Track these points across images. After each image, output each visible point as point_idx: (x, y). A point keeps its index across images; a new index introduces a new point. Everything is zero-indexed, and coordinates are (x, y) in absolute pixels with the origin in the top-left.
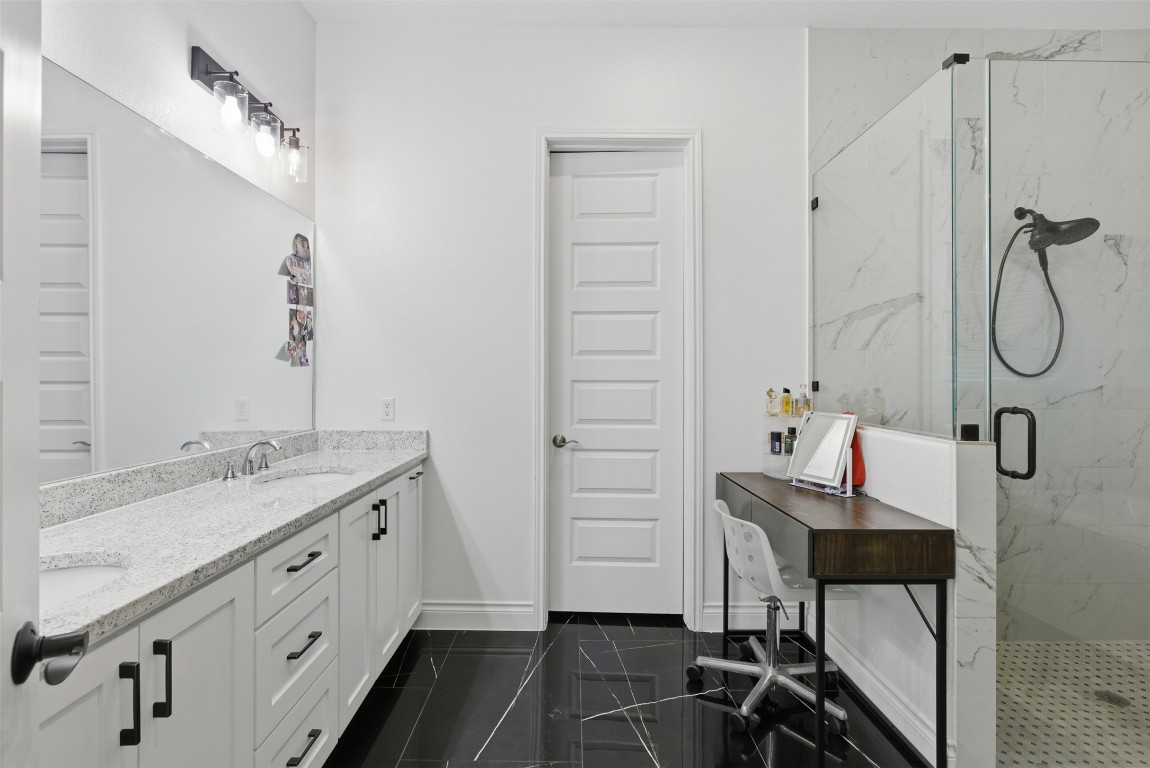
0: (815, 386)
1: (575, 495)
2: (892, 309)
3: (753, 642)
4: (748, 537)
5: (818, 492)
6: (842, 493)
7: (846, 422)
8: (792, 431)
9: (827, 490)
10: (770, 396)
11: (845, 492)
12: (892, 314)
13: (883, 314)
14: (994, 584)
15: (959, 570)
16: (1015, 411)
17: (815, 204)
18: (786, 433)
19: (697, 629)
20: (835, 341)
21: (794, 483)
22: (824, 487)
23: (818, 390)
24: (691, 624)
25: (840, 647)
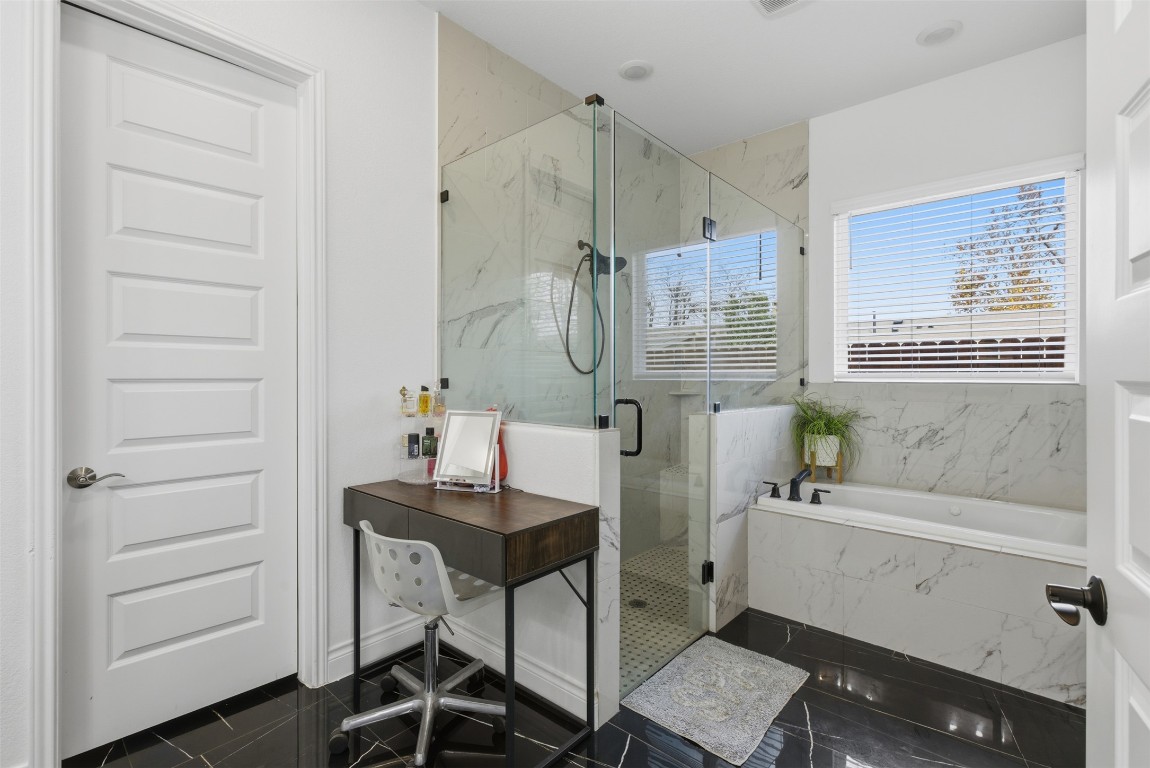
0: (445, 383)
1: (115, 558)
2: (504, 312)
3: (398, 672)
4: (415, 558)
5: (464, 492)
6: (491, 489)
7: (492, 419)
8: (430, 431)
9: (477, 489)
10: (404, 395)
11: (494, 488)
12: (504, 316)
13: (497, 316)
14: (618, 545)
15: (602, 541)
16: (627, 402)
17: (444, 197)
18: (422, 434)
19: (322, 684)
20: (461, 338)
21: (438, 487)
22: (471, 486)
23: (447, 387)
24: (311, 680)
25: (480, 641)
